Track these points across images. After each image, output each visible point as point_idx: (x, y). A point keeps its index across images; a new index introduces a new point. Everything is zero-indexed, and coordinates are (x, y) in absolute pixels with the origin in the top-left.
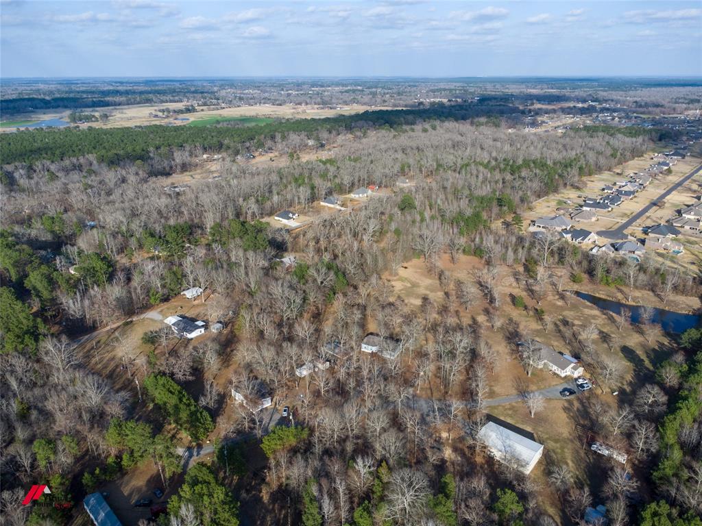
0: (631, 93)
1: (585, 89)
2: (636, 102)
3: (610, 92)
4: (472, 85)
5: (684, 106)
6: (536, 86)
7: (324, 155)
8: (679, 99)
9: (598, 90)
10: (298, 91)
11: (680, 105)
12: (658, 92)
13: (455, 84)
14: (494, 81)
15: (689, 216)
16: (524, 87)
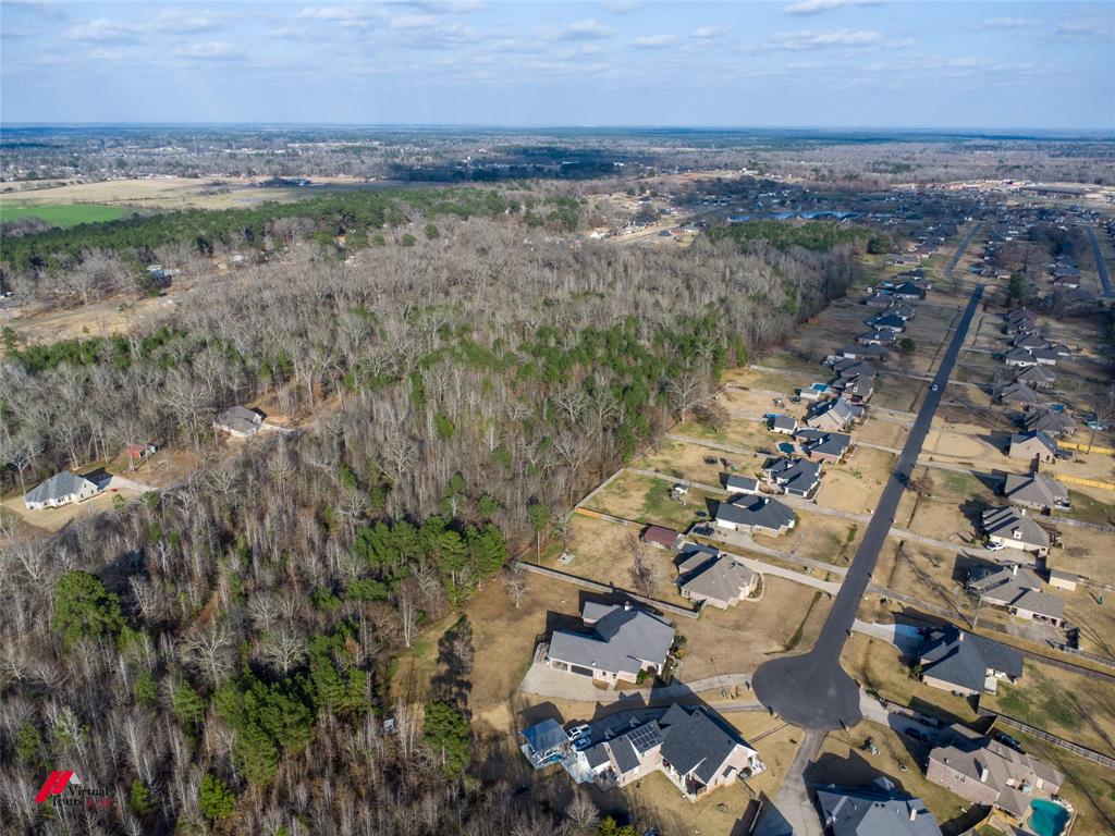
0: (807, 154)
1: (739, 148)
2: (816, 170)
3: (776, 153)
4: (566, 140)
5: (890, 176)
6: (666, 141)
7: (160, 307)
8: (879, 164)
9: (758, 150)
10: (258, 148)
11: (883, 175)
12: (846, 152)
13: (539, 138)
14: (599, 133)
15: (1008, 543)
16: (646, 143)
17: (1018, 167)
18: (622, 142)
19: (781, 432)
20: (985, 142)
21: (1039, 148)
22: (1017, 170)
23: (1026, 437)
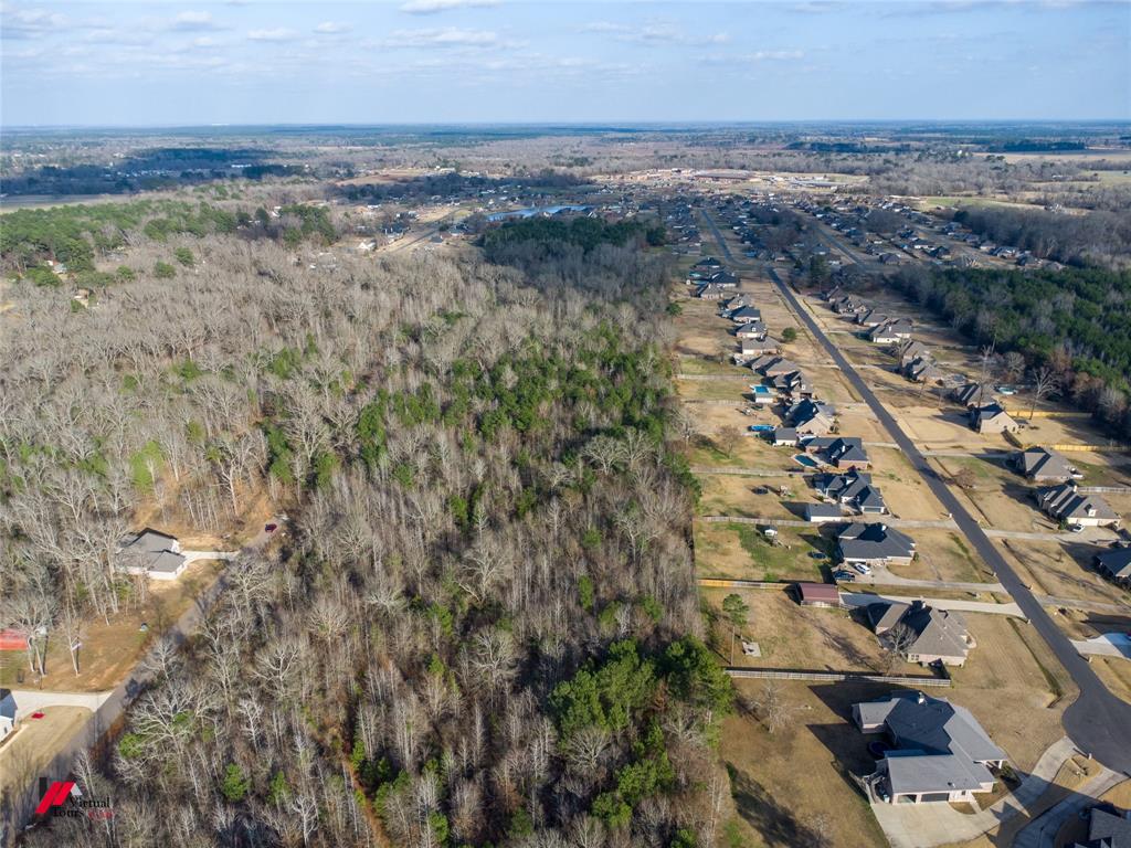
15: (1084, 522)
16: (304, 141)
17: (676, 157)
18: (277, 142)
19: (784, 444)
20: (621, 135)
21: (670, 139)
22: (676, 160)
23: (993, 413)
